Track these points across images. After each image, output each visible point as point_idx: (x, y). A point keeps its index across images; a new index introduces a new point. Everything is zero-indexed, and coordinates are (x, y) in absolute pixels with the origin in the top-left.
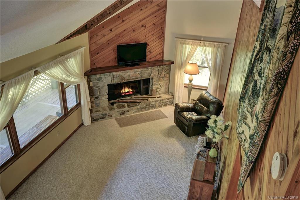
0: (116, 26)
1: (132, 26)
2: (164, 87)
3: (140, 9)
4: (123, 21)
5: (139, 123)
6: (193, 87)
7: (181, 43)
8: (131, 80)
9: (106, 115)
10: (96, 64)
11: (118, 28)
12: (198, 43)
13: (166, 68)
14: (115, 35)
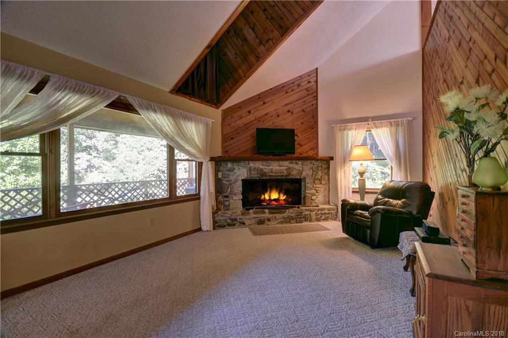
0: (255, 108)
1: (275, 110)
2: (323, 194)
3: (285, 91)
4: (264, 103)
5: (285, 233)
6: (366, 191)
7: (340, 130)
8: (274, 178)
9: (236, 220)
10: (229, 153)
11: (258, 110)
12: (366, 124)
13: (323, 166)
14: (254, 118)
